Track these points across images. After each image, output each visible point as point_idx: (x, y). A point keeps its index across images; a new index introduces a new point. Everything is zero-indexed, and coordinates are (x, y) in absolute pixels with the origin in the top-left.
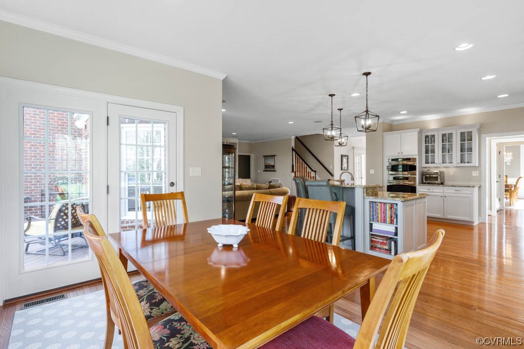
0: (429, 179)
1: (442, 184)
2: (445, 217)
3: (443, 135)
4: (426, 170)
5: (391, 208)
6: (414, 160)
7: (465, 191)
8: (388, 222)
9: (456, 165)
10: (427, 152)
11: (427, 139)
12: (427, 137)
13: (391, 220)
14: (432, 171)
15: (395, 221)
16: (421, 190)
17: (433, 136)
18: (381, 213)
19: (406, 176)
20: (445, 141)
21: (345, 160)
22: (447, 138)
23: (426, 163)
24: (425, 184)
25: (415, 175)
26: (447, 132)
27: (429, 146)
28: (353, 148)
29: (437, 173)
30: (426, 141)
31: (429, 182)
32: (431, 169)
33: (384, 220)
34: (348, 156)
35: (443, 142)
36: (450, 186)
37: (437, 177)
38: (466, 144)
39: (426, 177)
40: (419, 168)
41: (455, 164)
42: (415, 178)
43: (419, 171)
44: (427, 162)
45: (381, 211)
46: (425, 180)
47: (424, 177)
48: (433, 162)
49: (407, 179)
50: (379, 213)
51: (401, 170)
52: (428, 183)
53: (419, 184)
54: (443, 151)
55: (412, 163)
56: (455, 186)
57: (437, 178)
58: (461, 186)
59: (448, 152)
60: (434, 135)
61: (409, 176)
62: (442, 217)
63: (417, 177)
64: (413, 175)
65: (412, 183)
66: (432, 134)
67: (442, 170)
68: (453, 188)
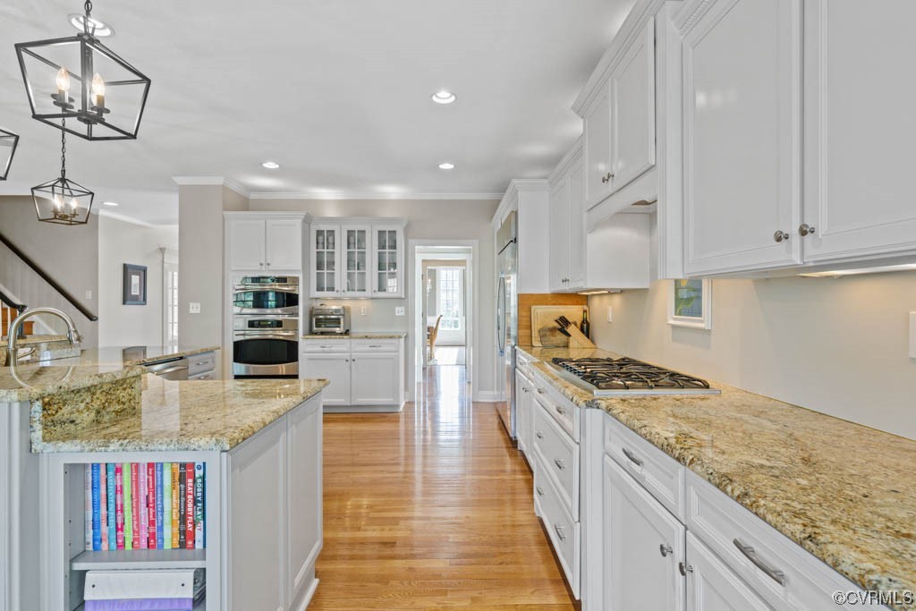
0: (323, 324)
1: (347, 332)
2: (353, 403)
3: (350, 233)
4: (317, 305)
5: (182, 480)
6: (295, 280)
7: (387, 346)
8: (167, 546)
9: (370, 296)
10: (319, 266)
11: (321, 238)
12: (319, 233)
13: (183, 532)
14: (327, 308)
15: (199, 535)
16: (309, 349)
17: (332, 233)
18: (136, 508)
19: (280, 318)
20: (352, 246)
21: (135, 280)
22: (355, 239)
23: (318, 290)
24: (316, 334)
25: (297, 315)
26: (356, 228)
27: (323, 252)
28: (162, 250)
29: (337, 311)
30: (318, 243)
31: (323, 329)
32: (326, 303)
33: (152, 536)
34: (145, 270)
35: (348, 248)
36: (362, 338)
37: (339, 319)
38: (387, 255)
39: (318, 320)
40: (304, 300)
41: (368, 293)
42: (297, 321)
43: (304, 307)
44: (320, 288)
45: (135, 497)
46: (317, 326)
47: (314, 320)
48: (331, 289)
49: (279, 324)
50: (127, 507)
51: (273, 303)
52: (322, 333)
53: (304, 335)
54: (348, 266)
55: (290, 288)
56: (370, 338)
57: (337, 322)
58: (380, 337)
59: (358, 269)
60: (333, 231)
61: (286, 317)
62: (349, 404)
63: (301, 320)
64: (292, 314)
65: (290, 334)
66: (330, 228)
67: (347, 304)
68: (367, 340)
